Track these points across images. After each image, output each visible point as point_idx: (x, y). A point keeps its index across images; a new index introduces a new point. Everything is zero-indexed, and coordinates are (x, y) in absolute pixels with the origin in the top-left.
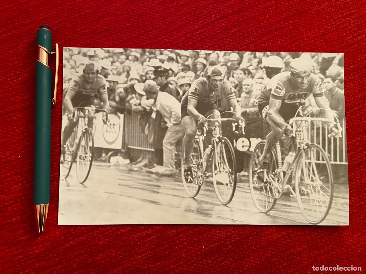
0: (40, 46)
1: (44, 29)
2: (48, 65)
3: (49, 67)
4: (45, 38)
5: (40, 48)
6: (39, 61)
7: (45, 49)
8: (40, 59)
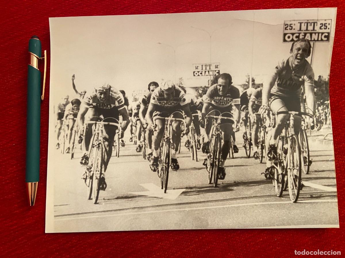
0: (31, 53)
1: (35, 39)
2: (38, 68)
3: (39, 70)
4: (35, 46)
5: (31, 55)
6: (30, 65)
7: (36, 55)
8: (31, 64)
